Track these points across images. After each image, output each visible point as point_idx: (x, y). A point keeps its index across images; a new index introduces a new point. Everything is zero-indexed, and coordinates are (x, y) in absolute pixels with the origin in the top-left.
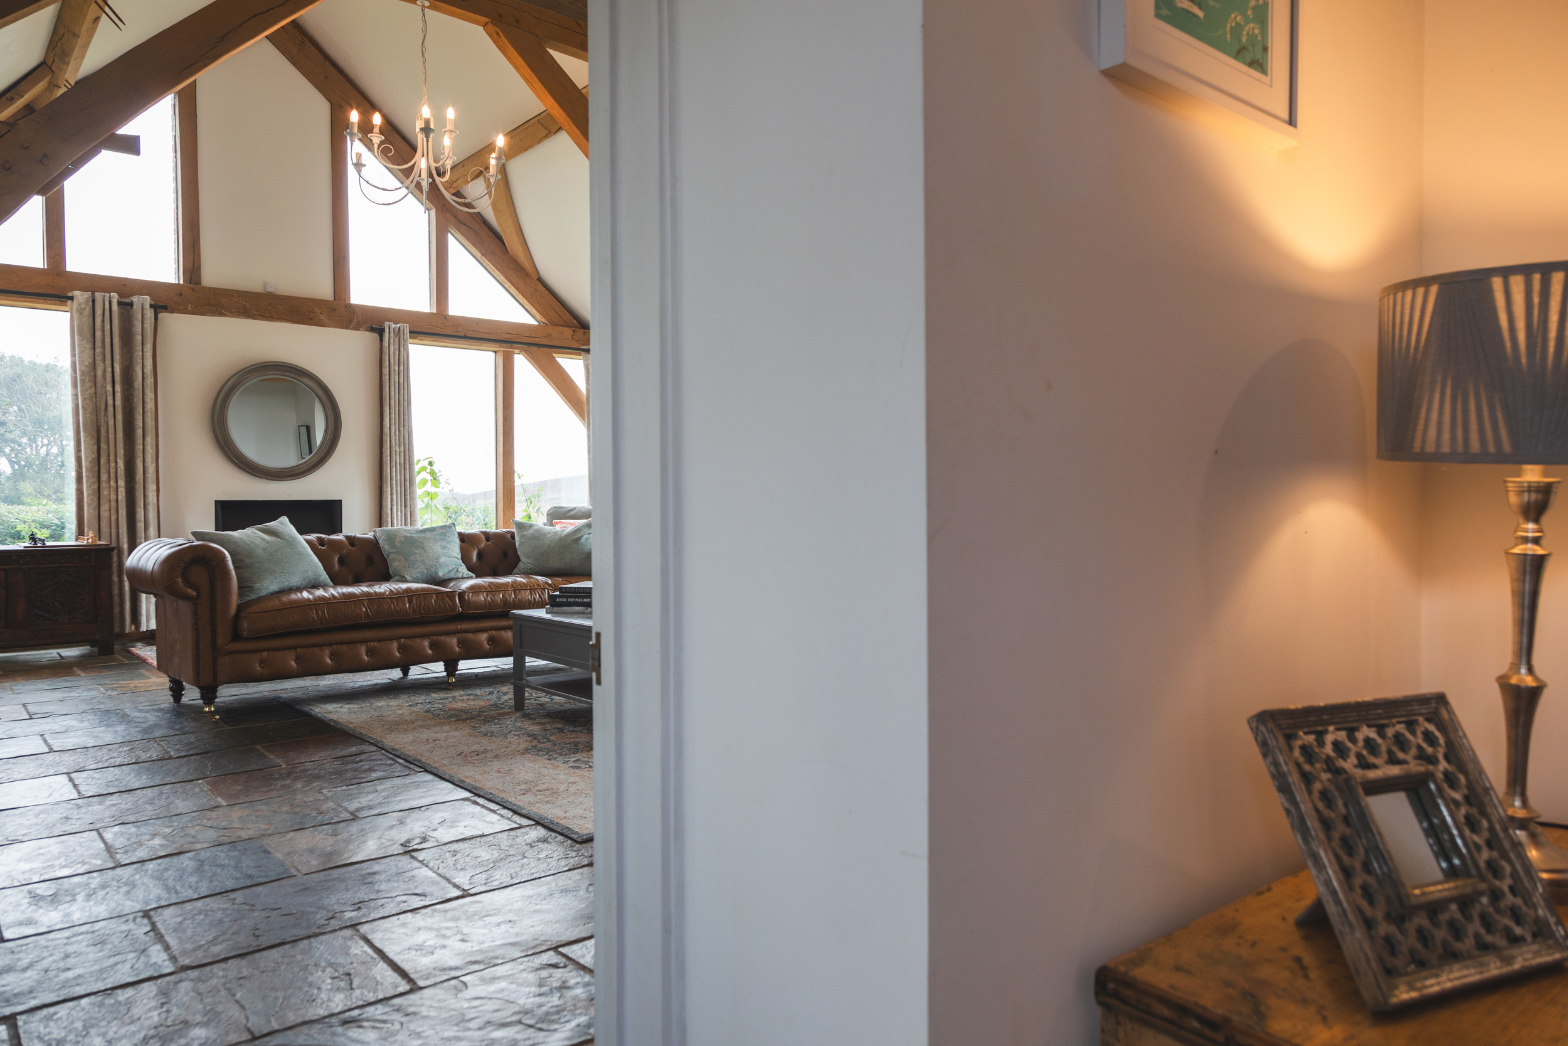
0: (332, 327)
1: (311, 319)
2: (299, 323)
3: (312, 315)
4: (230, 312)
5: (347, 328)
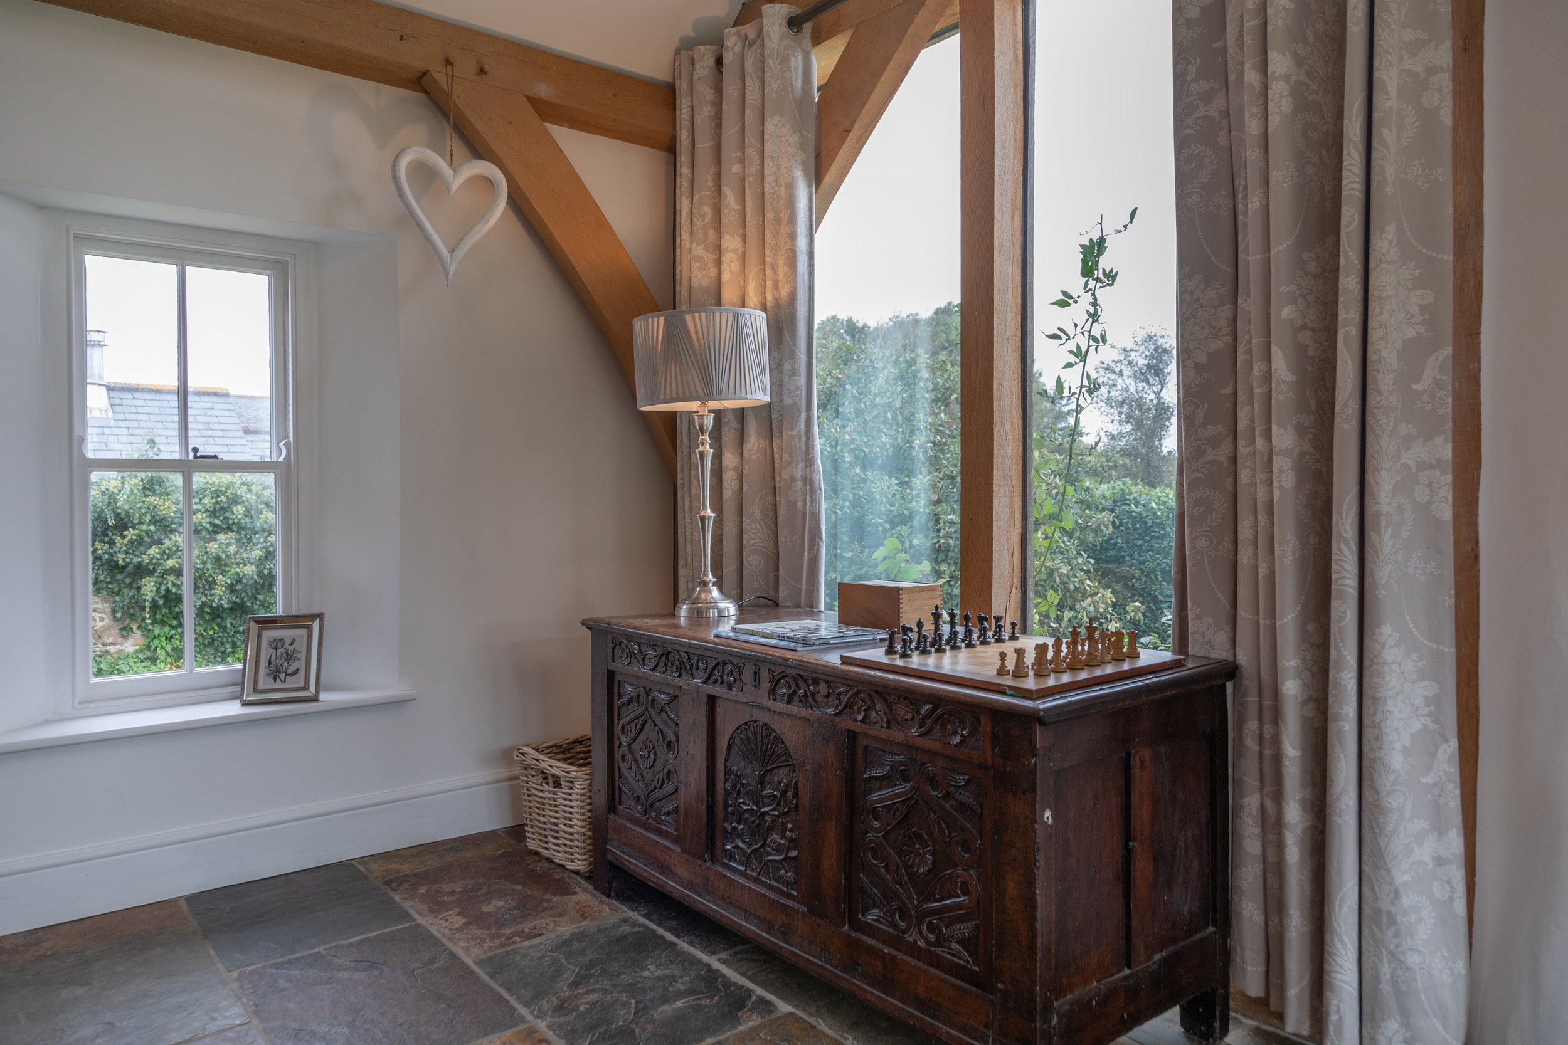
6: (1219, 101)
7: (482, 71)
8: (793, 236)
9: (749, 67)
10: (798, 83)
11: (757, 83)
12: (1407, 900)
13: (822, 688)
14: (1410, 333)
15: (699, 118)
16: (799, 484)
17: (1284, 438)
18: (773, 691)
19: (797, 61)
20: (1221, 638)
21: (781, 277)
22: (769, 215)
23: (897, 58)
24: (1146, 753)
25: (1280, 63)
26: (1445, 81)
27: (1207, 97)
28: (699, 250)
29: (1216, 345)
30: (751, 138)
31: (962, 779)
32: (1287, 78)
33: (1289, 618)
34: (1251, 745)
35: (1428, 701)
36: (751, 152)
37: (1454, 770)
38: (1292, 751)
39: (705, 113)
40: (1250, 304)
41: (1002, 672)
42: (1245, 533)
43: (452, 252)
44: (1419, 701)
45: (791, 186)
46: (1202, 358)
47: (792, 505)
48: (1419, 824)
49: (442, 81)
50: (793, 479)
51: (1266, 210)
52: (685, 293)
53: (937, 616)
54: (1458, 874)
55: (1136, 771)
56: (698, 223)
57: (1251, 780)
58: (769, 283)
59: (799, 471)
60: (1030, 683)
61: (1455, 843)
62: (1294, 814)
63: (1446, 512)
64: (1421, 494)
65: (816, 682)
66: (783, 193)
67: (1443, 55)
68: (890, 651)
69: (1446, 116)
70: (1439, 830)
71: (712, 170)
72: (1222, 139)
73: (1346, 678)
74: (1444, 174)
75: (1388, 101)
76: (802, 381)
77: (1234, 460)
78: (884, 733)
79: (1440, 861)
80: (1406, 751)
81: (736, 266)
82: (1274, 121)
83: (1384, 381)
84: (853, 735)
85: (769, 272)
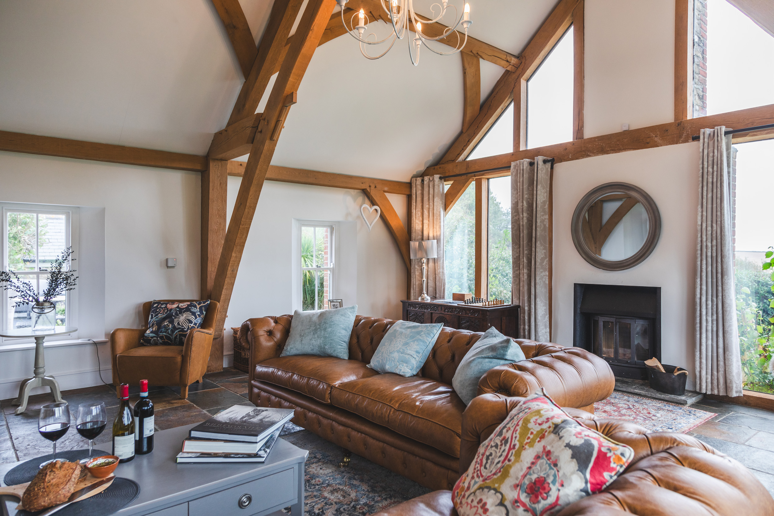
0: (664, 145)
1: (648, 143)
2: (638, 149)
3: (648, 140)
4: (593, 153)
5: (677, 143)
6: (517, 217)
7: (376, 187)
8: (440, 222)
9: (431, 186)
10: (441, 190)
11: (432, 190)
12: (540, 338)
13: (454, 309)
14: (542, 256)
15: (418, 193)
16: (441, 273)
17: (525, 271)
18: (444, 311)
19: (441, 186)
20: (518, 301)
21: (437, 230)
22: (435, 217)
23: (463, 189)
24: (504, 318)
25: (525, 215)
26: (547, 221)
27: (516, 216)
28: (417, 221)
29: (517, 255)
30: (431, 201)
31: (477, 321)
32: (526, 217)
33: (526, 298)
34: (522, 318)
35: (545, 310)
36: (431, 204)
37: (548, 319)
38: (526, 318)
39: (419, 192)
40: (521, 249)
41: (483, 305)
42: (521, 285)
43: (370, 225)
44: (543, 310)
45: (440, 212)
46: (515, 257)
47: (440, 277)
48: (543, 327)
49: (369, 190)
50: (440, 272)
51: (523, 236)
52: (414, 231)
53: (472, 298)
54: (548, 334)
55: (503, 320)
56: (417, 215)
57: (522, 324)
58: (435, 231)
59: (441, 270)
60: (487, 306)
61: (548, 330)
62: (527, 327)
63: (547, 282)
64: (544, 280)
65: (453, 309)
66: (438, 213)
67: (547, 217)
68: (465, 303)
69: (547, 226)
70: (546, 328)
71: (421, 204)
72: (518, 223)
73: (533, 306)
74: (547, 234)
75: (538, 224)
76: (442, 252)
77: (520, 273)
78: (465, 315)
79: (546, 332)
80: (541, 316)
81: (427, 227)
82: (524, 223)
83: (538, 264)
84: (459, 316)
85: (435, 229)
